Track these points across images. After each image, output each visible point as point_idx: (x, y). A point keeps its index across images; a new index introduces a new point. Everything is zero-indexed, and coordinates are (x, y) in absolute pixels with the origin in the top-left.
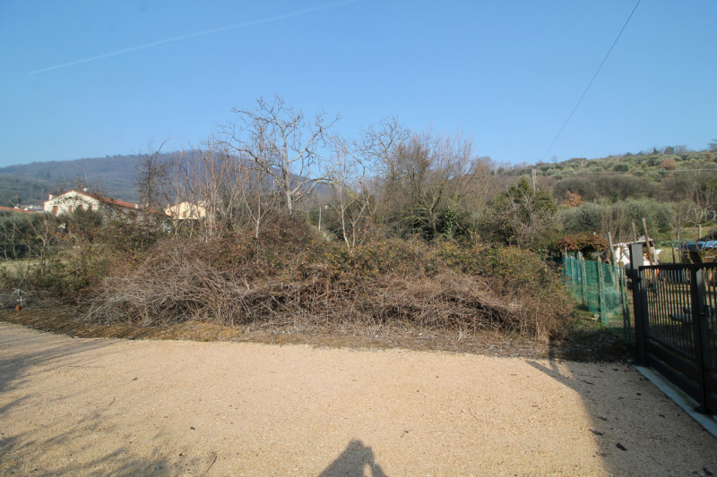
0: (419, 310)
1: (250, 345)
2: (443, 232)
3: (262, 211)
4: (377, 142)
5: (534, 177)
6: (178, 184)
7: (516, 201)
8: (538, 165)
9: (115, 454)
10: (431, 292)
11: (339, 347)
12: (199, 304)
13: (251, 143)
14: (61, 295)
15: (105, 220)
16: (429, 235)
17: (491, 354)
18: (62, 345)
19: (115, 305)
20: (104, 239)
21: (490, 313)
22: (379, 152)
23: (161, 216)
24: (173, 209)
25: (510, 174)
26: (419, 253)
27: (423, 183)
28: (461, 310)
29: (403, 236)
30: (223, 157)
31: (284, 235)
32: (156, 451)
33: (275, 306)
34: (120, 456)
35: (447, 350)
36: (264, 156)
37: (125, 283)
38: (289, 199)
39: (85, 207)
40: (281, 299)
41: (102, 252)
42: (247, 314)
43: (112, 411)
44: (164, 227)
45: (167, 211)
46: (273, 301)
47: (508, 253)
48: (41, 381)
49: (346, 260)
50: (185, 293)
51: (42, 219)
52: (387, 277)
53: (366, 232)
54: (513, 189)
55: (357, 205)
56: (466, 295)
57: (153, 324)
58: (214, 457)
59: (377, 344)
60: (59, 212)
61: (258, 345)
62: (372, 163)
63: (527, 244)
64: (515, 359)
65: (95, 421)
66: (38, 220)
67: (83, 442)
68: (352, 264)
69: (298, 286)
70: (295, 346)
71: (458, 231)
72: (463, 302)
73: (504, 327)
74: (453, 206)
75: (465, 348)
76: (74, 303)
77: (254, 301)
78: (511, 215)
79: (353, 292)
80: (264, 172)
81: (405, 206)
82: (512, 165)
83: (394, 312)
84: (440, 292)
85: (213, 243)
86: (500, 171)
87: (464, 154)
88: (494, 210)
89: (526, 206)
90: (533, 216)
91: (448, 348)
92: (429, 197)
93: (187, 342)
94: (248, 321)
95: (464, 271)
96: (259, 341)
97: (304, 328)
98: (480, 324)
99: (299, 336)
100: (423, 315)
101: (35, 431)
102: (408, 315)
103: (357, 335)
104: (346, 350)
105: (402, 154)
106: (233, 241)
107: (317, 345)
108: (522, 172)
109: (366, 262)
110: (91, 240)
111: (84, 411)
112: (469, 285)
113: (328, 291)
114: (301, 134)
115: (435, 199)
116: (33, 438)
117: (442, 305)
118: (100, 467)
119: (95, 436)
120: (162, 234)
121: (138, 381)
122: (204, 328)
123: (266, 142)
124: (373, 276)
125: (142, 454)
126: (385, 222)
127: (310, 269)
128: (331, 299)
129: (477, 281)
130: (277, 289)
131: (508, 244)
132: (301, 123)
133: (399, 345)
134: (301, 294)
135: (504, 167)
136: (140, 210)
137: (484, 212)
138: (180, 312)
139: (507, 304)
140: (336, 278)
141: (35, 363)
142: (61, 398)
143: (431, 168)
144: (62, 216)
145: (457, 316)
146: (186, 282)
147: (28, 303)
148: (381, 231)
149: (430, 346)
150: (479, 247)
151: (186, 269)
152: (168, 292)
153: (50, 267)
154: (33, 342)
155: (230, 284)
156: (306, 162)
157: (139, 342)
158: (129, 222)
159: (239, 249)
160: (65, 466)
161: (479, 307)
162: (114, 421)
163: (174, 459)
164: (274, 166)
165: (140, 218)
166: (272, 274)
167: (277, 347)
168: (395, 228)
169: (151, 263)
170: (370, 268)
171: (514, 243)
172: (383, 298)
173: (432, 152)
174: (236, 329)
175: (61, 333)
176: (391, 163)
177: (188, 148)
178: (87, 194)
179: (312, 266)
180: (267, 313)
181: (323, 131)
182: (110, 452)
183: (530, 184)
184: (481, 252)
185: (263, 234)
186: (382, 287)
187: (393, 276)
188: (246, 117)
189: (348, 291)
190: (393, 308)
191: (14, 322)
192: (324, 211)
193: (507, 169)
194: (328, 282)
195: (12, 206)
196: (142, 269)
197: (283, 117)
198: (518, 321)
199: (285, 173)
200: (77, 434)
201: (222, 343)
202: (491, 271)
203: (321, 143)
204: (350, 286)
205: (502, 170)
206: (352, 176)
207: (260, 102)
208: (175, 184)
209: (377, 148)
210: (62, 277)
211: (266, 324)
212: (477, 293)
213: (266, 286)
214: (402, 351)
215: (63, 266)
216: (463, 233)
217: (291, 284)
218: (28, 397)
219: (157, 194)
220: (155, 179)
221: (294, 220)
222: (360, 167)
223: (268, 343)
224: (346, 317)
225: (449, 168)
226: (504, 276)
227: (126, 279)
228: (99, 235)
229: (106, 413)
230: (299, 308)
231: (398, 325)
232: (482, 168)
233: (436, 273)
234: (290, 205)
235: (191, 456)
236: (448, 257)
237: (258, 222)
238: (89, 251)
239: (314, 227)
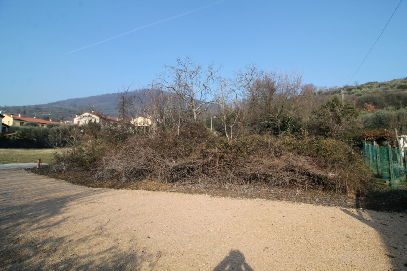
0: (272, 176)
1: (176, 194)
2: (284, 130)
3: (181, 120)
4: (243, 79)
5: (343, 95)
6: (137, 107)
7: (331, 111)
8: (345, 87)
9: (111, 249)
10: (278, 166)
11: (225, 197)
12: (149, 171)
13: (174, 83)
14: (83, 166)
15: (102, 127)
16: (276, 132)
17: (317, 204)
18: (83, 191)
19: (109, 171)
20: (102, 137)
21: (316, 179)
22: (245, 84)
23: (129, 125)
24: (135, 120)
25: (326, 94)
26: (270, 143)
27: (271, 102)
28: (297, 177)
29: (260, 133)
30: (160, 92)
31: (192, 133)
32: (130, 248)
33: (189, 173)
34: (113, 250)
35: (289, 200)
36: (181, 90)
37: (113, 160)
38: (195, 113)
39: (93, 121)
40: (192, 169)
41: (102, 144)
42: (174, 177)
43: (109, 226)
44: (131, 130)
45: (132, 122)
46: (188, 170)
47: (327, 142)
48: (75, 210)
49: (228, 147)
50: (142, 165)
51: (73, 127)
52: (252, 157)
53: (238, 131)
54: (329, 103)
55: (233, 116)
56: (300, 168)
57: (127, 181)
58: (160, 254)
59: (247, 196)
60: (81, 124)
61: (180, 194)
62: (241, 91)
63: (339, 137)
64: (333, 208)
65: (101, 231)
66: (71, 128)
67: (95, 241)
68: (231, 149)
69: (201, 161)
70: (200, 195)
71: (294, 129)
72: (299, 172)
73: (325, 188)
74: (291, 114)
75: (300, 199)
76: (89, 170)
77: (178, 170)
78: (328, 119)
79: (232, 166)
80: (181, 99)
81: (261, 116)
82: (328, 88)
83: (256, 178)
84: (284, 166)
85: (156, 138)
86: (320, 92)
87: (297, 83)
88: (317, 116)
89: (338, 113)
90: (343, 120)
91: (290, 199)
92: (276, 110)
93: (144, 191)
94: (175, 181)
95: (299, 153)
96: (181, 192)
97: (205, 185)
98: (310, 185)
99: (202, 189)
100: (274, 179)
101: (73, 234)
102: (265, 179)
103: (235, 190)
104: (229, 198)
105: (258, 85)
106: (166, 137)
107: (212, 195)
108: (334, 92)
109: (239, 148)
110: (96, 137)
111: (95, 225)
112: (302, 162)
113: (217, 165)
114: (200, 77)
115: (279, 110)
116: (72, 238)
117: (285, 174)
118: (103, 255)
119: (101, 239)
120: (130, 134)
121: (120, 211)
122: (152, 184)
123: (182, 82)
124: (243, 156)
125: (124, 250)
126: (249, 125)
127: (208, 152)
128: (220, 169)
129: (307, 159)
130: (190, 163)
131: (327, 137)
132: (201, 71)
133: (260, 196)
134: (203, 166)
135: (322, 90)
136: (119, 122)
137: (310, 118)
138: (140, 175)
139: (327, 174)
140: (222, 157)
141: (72, 200)
142: (84, 218)
143: (277, 92)
144: (82, 125)
145: (295, 180)
146: (142, 159)
147: (68, 170)
148: (246, 130)
149: (279, 198)
150: (308, 139)
151: (142, 152)
152: (134, 164)
153: (77, 152)
154: (70, 190)
155: (165, 160)
156: (203, 92)
157: (120, 190)
158: (114, 128)
159: (169, 141)
160: (87, 253)
161: (309, 175)
162: (110, 231)
163: (140, 254)
164: (186, 96)
165: (119, 126)
166: (187, 155)
167: (191, 195)
168: (255, 128)
169: (125, 149)
170: (242, 152)
171: (331, 136)
172: (249, 169)
173: (277, 83)
174: (168, 185)
175: (83, 185)
176: (252, 91)
177: (142, 88)
178: (94, 114)
179: (208, 151)
180: (185, 177)
181: (213, 74)
182: (108, 248)
183: (340, 100)
184: (309, 142)
185: (181, 133)
186: (248, 162)
187: (255, 157)
188: (171, 69)
189: (229, 165)
190: (256, 175)
191: (62, 179)
192: (214, 120)
193: (324, 91)
194: (218, 160)
195: (59, 121)
196: (121, 152)
197: (191, 68)
198: (335, 185)
199: (192, 99)
200: (92, 237)
201: (161, 192)
202: (315, 154)
203: (212, 81)
204: (230, 162)
205: (321, 91)
206: (230, 99)
207: (178, 60)
208: (136, 107)
209: (243, 82)
210: (83, 156)
211: (184, 183)
212: (307, 167)
213: (184, 161)
214: (262, 200)
215: (84, 151)
216: (297, 131)
217: (198, 161)
218: (68, 217)
219: (127, 113)
220: (126, 105)
221: (198, 125)
222: (234, 94)
223: (186, 193)
224: (228, 179)
225: (288, 91)
226: (324, 156)
227: (113, 158)
228: (100, 135)
229: (106, 227)
230: (202, 174)
231: (258, 185)
232: (308, 92)
233: (281, 155)
234: (195, 117)
235: (148, 253)
236: (288, 145)
237: (179, 127)
238: (95, 143)
239: (209, 129)
